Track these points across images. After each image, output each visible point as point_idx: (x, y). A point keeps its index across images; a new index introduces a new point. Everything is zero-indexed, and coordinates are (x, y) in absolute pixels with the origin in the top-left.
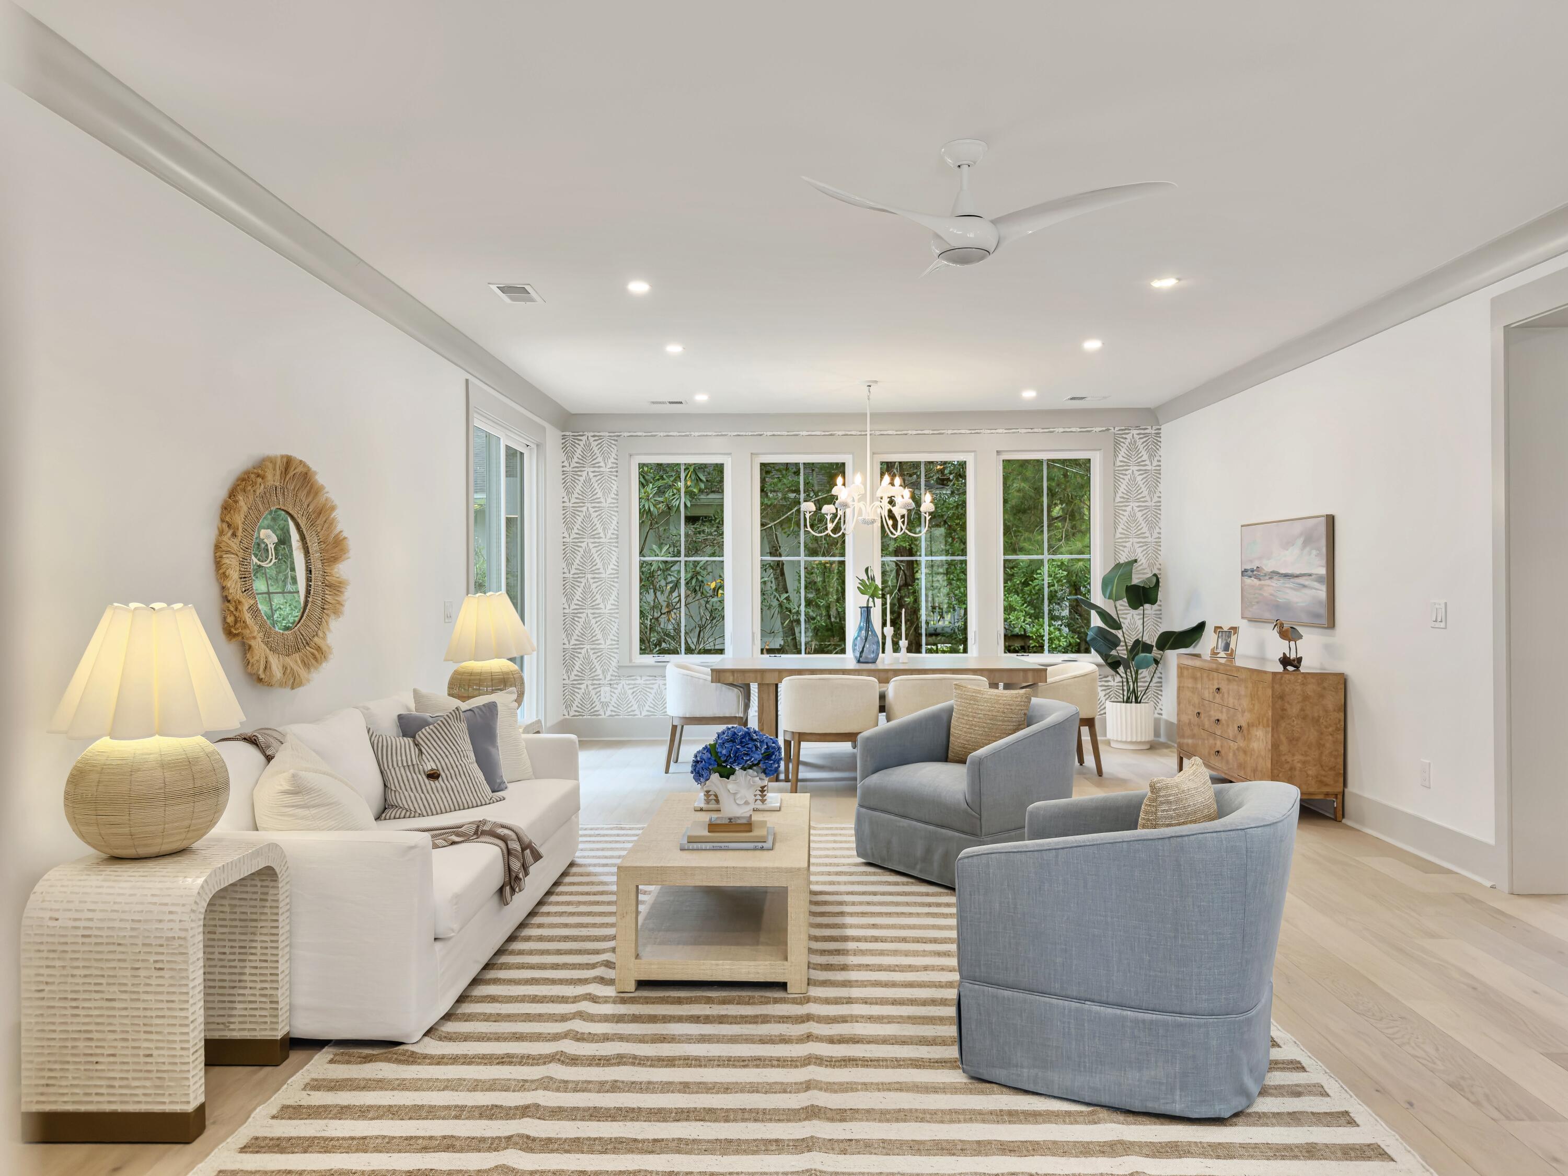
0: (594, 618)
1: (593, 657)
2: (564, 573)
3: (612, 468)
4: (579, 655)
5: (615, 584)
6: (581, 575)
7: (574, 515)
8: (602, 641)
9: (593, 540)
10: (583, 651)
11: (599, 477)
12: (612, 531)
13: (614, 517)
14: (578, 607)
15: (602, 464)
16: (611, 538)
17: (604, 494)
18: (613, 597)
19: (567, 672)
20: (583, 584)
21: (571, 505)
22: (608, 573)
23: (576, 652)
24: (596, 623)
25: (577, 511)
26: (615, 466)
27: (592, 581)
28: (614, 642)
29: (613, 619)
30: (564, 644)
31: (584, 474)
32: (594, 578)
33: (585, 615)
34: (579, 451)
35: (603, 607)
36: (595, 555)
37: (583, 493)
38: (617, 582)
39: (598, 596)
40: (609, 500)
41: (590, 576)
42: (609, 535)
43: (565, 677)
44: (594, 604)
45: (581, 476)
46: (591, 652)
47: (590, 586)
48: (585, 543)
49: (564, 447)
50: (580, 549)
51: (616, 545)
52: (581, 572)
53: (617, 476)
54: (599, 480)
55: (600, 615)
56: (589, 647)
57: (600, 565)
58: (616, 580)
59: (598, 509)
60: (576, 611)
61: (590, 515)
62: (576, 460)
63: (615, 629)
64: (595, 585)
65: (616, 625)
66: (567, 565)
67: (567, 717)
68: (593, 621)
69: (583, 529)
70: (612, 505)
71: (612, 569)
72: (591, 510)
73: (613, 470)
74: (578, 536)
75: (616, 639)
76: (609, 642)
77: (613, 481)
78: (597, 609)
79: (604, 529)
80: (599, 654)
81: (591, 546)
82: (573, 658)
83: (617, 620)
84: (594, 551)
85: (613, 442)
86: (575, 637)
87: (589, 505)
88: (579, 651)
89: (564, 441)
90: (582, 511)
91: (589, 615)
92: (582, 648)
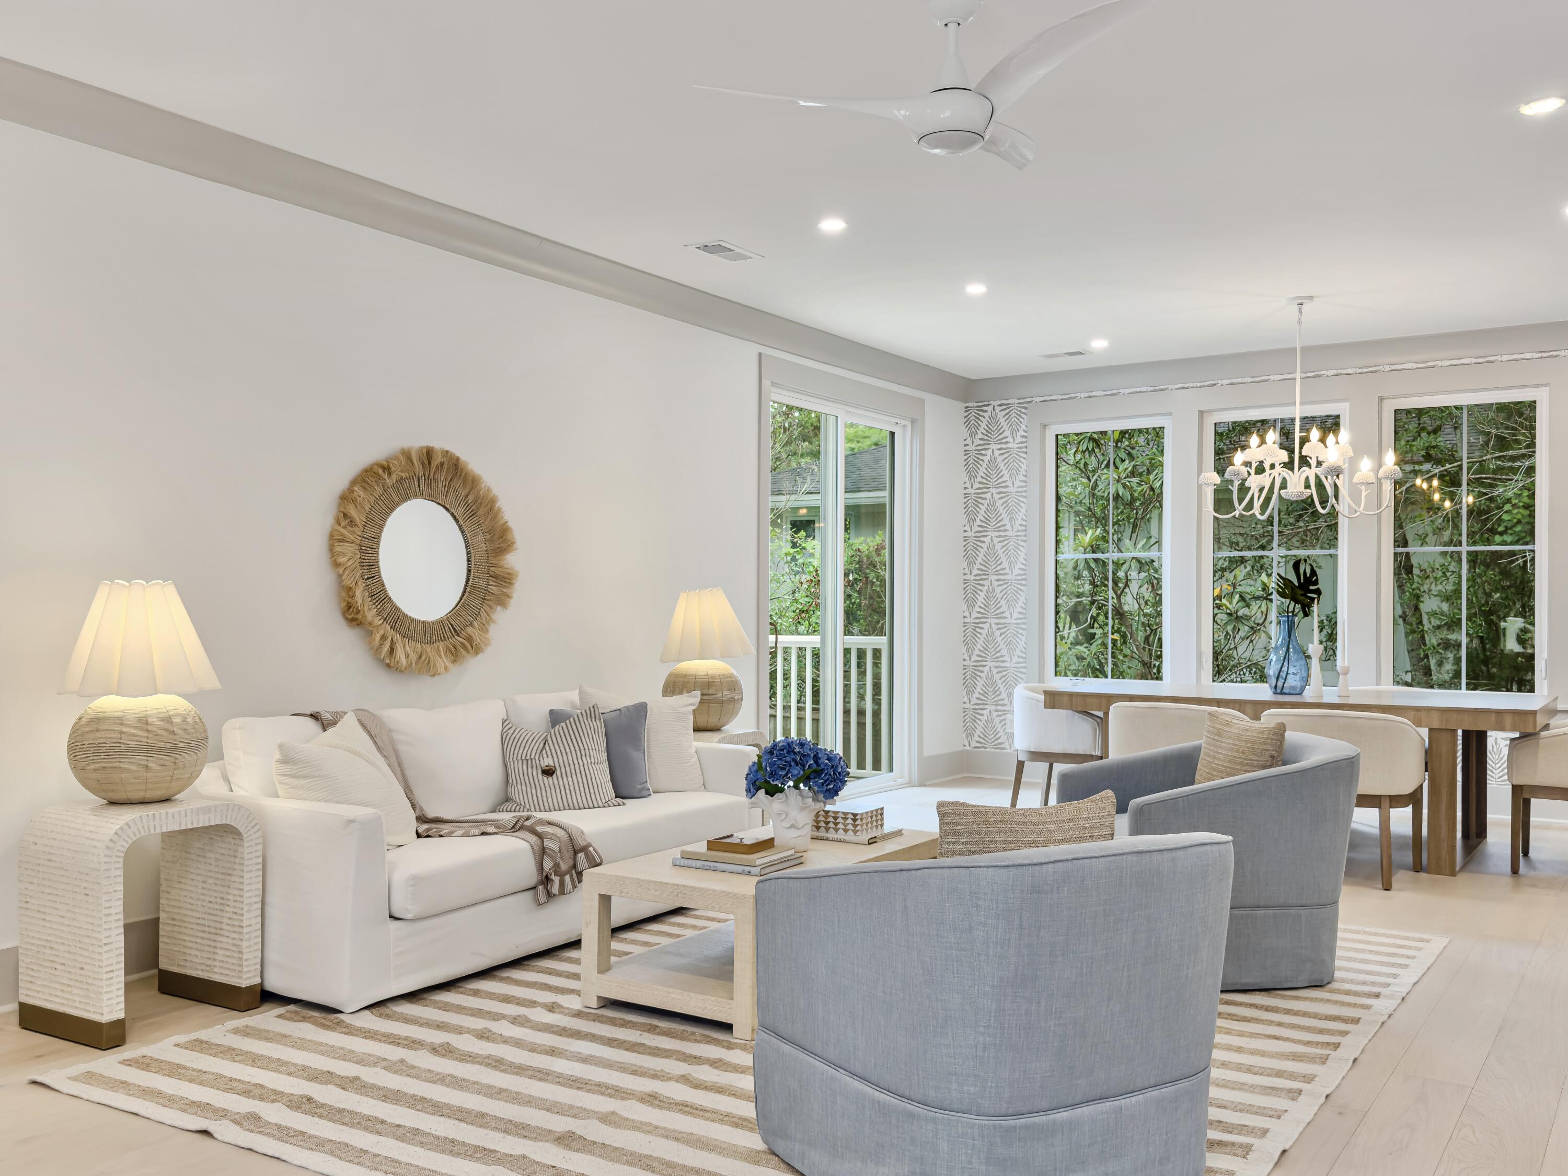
0: (998, 629)
1: (997, 677)
2: (965, 574)
3: (1021, 443)
4: (981, 674)
5: (1023, 588)
6: (983, 577)
7: (977, 504)
8: (1007, 658)
9: (998, 534)
10: (986, 669)
11: (1006, 456)
12: (1020, 522)
13: (1022, 505)
14: (980, 616)
15: (1010, 439)
16: (1018, 531)
17: (1011, 476)
18: (1021, 603)
19: (967, 694)
20: (986, 588)
21: (974, 492)
22: (1014, 573)
23: (978, 670)
24: (1001, 634)
25: (980, 498)
26: (1024, 440)
27: (996, 584)
28: (1022, 660)
29: (1020, 631)
30: (964, 660)
31: (989, 452)
32: (998, 580)
33: (988, 625)
34: (983, 425)
35: (1009, 616)
36: (1000, 552)
37: (988, 476)
38: (1025, 585)
39: (1003, 602)
40: (1017, 483)
41: (994, 577)
42: (1017, 527)
43: (966, 700)
44: (998, 612)
45: (985, 455)
46: (995, 671)
47: (994, 590)
48: (989, 538)
49: (967, 422)
50: (982, 545)
51: (1025, 538)
52: (984, 573)
53: (1026, 453)
54: (1005, 458)
55: (1005, 625)
56: (992, 664)
57: (1005, 564)
58: (1023, 582)
59: (1004, 495)
60: (977, 621)
61: (995, 502)
62: (980, 436)
63: (1022, 643)
64: (1000, 588)
65: (1023, 639)
66: (969, 564)
67: (968, 748)
68: (997, 633)
69: (987, 520)
70: (1020, 490)
71: (1020, 569)
72: (997, 497)
73: (1023, 445)
74: (981, 529)
75: (1024, 655)
76: (1015, 659)
77: (1022, 460)
78: (1001, 618)
79: (1011, 519)
80: (1004, 673)
81: (996, 540)
82: (974, 677)
83: (1024, 633)
84: (998, 546)
85: (1023, 410)
86: (977, 652)
87: (994, 491)
88: (981, 668)
89: (967, 414)
90: (986, 499)
91: (993, 625)
92: (984, 666)
